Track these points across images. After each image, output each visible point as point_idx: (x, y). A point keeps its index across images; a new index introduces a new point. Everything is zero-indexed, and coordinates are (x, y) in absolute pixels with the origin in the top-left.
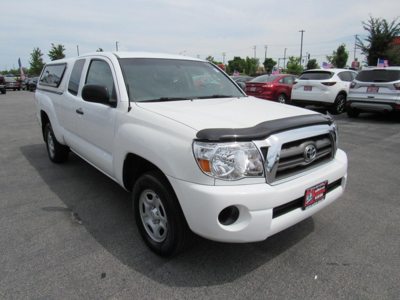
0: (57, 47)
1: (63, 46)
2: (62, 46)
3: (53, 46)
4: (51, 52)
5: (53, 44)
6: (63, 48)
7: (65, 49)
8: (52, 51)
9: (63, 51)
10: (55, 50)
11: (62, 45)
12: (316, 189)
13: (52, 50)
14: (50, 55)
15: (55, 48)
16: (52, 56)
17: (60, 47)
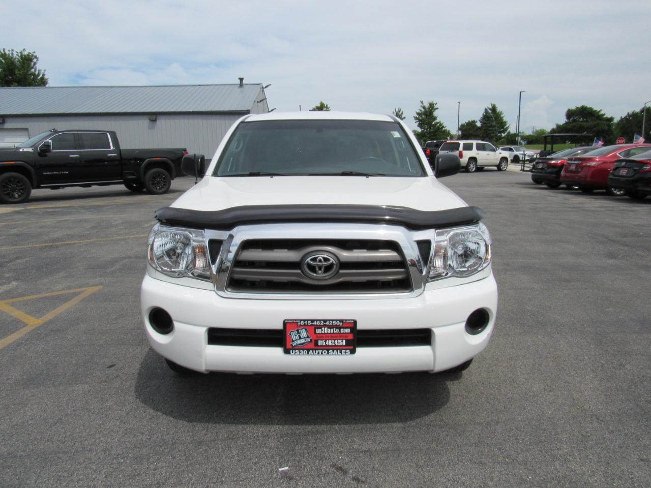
0: (427, 105)
1: (436, 104)
2: (433, 104)
3: (421, 104)
4: (418, 114)
5: (422, 102)
6: (436, 107)
7: (437, 108)
8: (420, 112)
9: (434, 111)
10: (423, 110)
11: (434, 102)
12: (320, 327)
13: (420, 110)
14: (416, 118)
15: (424, 108)
16: (419, 119)
17: (432, 106)
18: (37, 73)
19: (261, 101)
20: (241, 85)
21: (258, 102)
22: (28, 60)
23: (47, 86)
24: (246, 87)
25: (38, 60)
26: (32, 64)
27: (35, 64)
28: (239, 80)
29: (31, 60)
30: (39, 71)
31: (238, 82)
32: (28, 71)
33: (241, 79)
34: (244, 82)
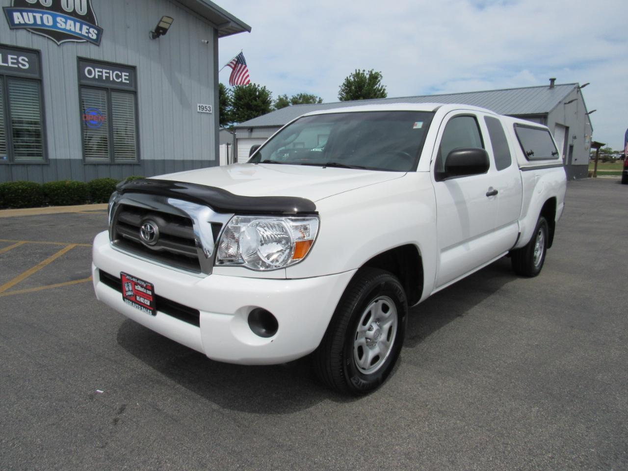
12: (136, 284)
18: (380, 88)
19: (569, 102)
20: (552, 86)
21: (565, 104)
22: (374, 78)
23: (387, 98)
24: (556, 89)
25: (381, 79)
26: (377, 81)
27: (379, 81)
28: (550, 81)
29: (377, 78)
30: (382, 87)
31: (549, 83)
32: (372, 87)
33: (553, 80)
34: (556, 83)
